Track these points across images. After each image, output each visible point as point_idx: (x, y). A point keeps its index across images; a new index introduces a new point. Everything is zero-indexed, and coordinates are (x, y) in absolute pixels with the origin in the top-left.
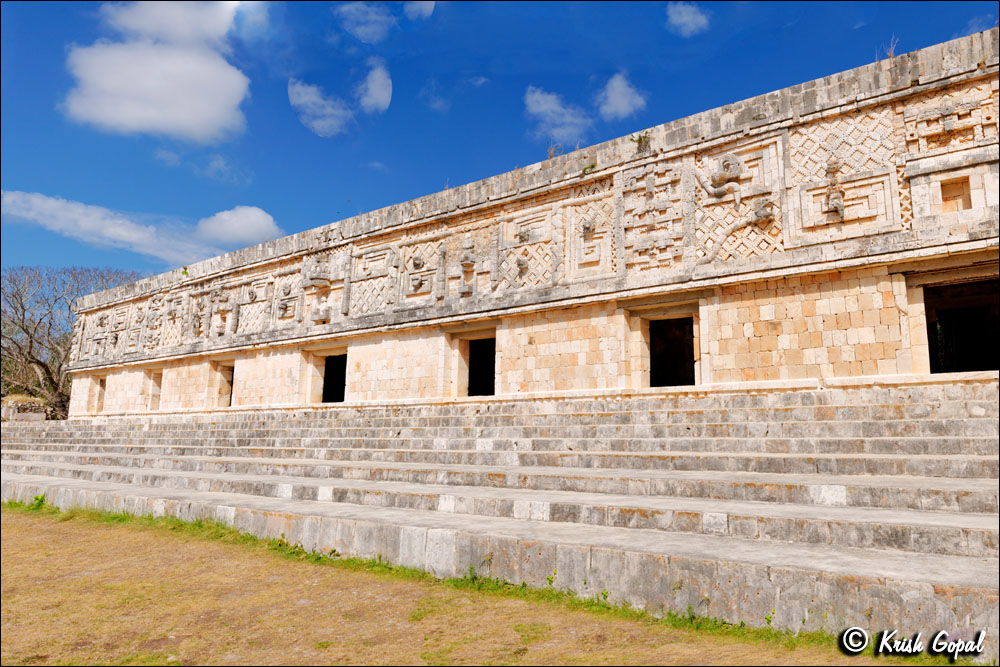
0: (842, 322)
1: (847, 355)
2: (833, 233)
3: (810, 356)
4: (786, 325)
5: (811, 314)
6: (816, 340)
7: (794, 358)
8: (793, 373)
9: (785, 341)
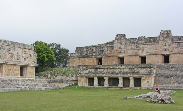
0: (16, 70)
1: (16, 74)
2: (17, 60)
3: (13, 73)
4: (11, 70)
5: (13, 69)
6: (13, 72)
7: (12, 73)
8: (11, 75)
9: (11, 71)
